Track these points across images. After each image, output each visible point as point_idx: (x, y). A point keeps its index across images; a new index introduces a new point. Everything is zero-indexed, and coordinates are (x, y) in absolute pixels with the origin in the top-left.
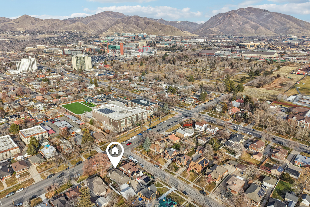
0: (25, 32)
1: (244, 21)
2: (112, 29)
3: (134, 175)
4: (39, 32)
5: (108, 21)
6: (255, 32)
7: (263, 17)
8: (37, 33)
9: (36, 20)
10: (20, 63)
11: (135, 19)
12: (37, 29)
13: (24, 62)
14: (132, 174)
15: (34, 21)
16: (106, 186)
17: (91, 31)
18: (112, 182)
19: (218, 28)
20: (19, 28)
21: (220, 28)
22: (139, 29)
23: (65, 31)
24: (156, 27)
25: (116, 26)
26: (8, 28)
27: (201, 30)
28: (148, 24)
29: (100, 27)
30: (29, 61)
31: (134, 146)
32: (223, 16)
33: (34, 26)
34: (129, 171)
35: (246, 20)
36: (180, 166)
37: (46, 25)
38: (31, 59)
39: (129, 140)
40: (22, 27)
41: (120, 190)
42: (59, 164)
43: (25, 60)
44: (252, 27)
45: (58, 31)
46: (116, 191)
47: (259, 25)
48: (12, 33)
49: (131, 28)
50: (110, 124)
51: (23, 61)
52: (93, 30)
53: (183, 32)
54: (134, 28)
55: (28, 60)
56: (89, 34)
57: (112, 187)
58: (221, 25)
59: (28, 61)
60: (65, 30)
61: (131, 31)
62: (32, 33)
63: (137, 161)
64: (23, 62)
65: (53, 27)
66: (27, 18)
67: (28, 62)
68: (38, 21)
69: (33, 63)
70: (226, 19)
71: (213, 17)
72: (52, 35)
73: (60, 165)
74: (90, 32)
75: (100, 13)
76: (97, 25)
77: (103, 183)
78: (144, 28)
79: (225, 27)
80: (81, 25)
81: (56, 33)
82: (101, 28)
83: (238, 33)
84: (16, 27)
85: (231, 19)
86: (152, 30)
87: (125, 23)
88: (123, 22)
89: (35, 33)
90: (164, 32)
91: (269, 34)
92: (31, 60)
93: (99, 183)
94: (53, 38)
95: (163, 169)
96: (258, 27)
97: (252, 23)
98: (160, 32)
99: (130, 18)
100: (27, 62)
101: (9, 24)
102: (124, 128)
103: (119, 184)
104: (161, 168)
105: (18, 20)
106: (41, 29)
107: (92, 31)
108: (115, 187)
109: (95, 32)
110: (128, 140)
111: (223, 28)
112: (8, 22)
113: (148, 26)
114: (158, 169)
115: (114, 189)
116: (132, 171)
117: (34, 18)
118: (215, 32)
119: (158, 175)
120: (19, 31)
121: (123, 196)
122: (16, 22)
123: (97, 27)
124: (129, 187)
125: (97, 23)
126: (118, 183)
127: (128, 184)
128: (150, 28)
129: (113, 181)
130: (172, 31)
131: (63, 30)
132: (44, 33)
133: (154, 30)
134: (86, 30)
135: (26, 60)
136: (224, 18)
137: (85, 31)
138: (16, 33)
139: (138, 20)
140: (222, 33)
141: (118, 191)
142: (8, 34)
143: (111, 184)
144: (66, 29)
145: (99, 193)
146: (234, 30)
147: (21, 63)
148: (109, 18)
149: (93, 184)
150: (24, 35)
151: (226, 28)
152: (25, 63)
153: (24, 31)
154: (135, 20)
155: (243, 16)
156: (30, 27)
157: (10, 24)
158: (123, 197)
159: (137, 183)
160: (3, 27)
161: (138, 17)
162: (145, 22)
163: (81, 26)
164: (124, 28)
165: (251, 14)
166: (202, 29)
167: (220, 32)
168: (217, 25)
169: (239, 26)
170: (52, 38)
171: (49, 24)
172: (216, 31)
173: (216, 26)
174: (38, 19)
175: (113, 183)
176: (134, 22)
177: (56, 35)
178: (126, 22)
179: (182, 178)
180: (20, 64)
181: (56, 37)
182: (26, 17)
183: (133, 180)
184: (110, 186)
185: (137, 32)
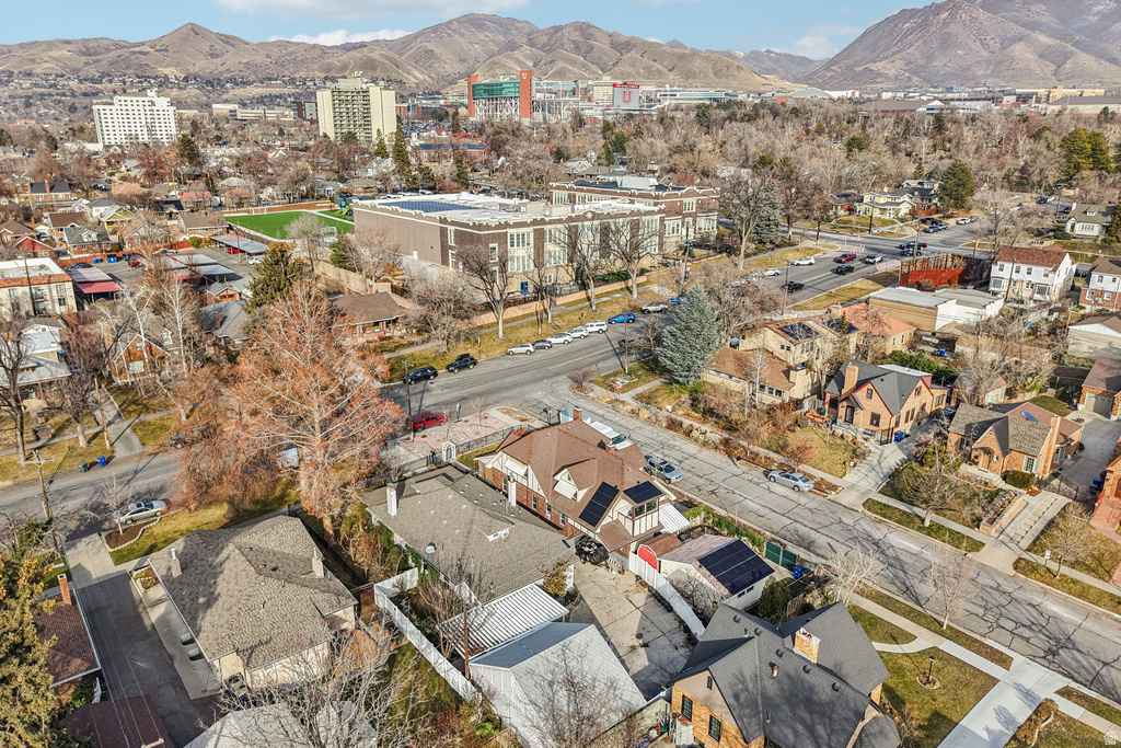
0: (186, 79)
1: (1009, 35)
2: (492, 68)
3: (606, 520)
4: (233, 81)
5: (477, 46)
6: (1056, 73)
7: (1085, 20)
8: (227, 82)
9: (228, 43)
10: (108, 112)
11: (577, 33)
12: (228, 70)
13: (124, 108)
14: (593, 512)
15: (219, 46)
16: (338, 594)
17: (415, 77)
18: (404, 568)
19: (899, 64)
20: (166, 67)
21: (909, 63)
22: (593, 67)
23: (323, 75)
24: (655, 61)
25: (507, 56)
26: (128, 67)
27: (829, 74)
28: (623, 51)
29: (447, 67)
30: (147, 108)
31: (593, 368)
32: (919, 18)
33: (218, 61)
34: (566, 486)
35: (1015, 29)
36: (1002, 485)
37: (260, 59)
38: (155, 99)
39: (554, 340)
40: (177, 65)
41: (476, 649)
42: (54, 436)
43: (129, 103)
44: (1041, 56)
45: (297, 76)
46: (433, 655)
47: (1070, 48)
48: (140, 82)
49: (560, 64)
50: (445, 262)
51: (122, 103)
52: (422, 73)
53: (759, 78)
54: (574, 63)
55: (141, 103)
56: (408, 85)
57: (398, 616)
58: (912, 50)
59: (141, 108)
60: (322, 71)
61: (560, 74)
62: (209, 83)
63: (618, 440)
64: (119, 108)
65: (282, 66)
66: (197, 34)
67: (142, 112)
68: (233, 46)
69: (162, 117)
70: (933, 28)
71: (878, 25)
72: (278, 90)
73: (56, 440)
74: (413, 79)
75: (451, 22)
76: (437, 59)
77: (318, 568)
78: (611, 63)
79: (930, 58)
80: (381, 55)
81: (293, 81)
82: (450, 71)
83: (984, 77)
84: (156, 64)
85: (953, 29)
86: (642, 71)
87: (541, 49)
88: (532, 44)
89: (218, 84)
90: (688, 78)
91: (1116, 80)
92: (153, 104)
93: (271, 567)
94: (280, 96)
95: (850, 498)
96: (1068, 56)
97: (1043, 39)
98: (671, 76)
99: (556, 32)
100: (136, 112)
101: (134, 53)
102: (524, 286)
103: (465, 592)
104: (832, 495)
105: (165, 41)
106: (240, 71)
107: (418, 75)
108: (422, 616)
109: (430, 81)
110: (549, 339)
111: (922, 62)
112: (132, 49)
113: (624, 57)
114: (803, 500)
115: (413, 635)
116: (595, 486)
117: (221, 35)
118: (887, 77)
119: (821, 540)
120: (166, 77)
121: (498, 709)
122: (158, 47)
123: (436, 65)
124: (567, 619)
125: (437, 51)
126: (462, 574)
127: (555, 596)
128: (633, 65)
129: (417, 557)
130: (716, 74)
131: (318, 74)
132: (249, 83)
133: (648, 68)
134: (399, 73)
135: (135, 103)
136: (924, 26)
137: (394, 76)
138: (152, 81)
139: (588, 37)
140: (915, 78)
141: (454, 658)
142: (128, 84)
143: (389, 584)
144: (328, 70)
145: (248, 655)
146: (969, 67)
147: (114, 112)
148: (481, 36)
149: (215, 571)
150: (180, 88)
151: (933, 61)
152: (130, 112)
153: (183, 76)
154: (576, 36)
155: (1002, 17)
156: (203, 66)
157: (138, 55)
158: (499, 725)
159: (641, 598)
160: (112, 64)
161: (589, 26)
162: (614, 45)
163: (378, 58)
164: (535, 65)
165: (1033, 8)
166: (834, 71)
167: (909, 77)
168: (897, 52)
169: (985, 54)
170: (276, 97)
171: (268, 56)
172: (892, 72)
173: (893, 55)
174: (234, 38)
175: (411, 578)
176: (574, 42)
177: (290, 90)
178: (545, 45)
179: (1075, 582)
180: (109, 116)
181: (290, 96)
182: (195, 31)
183: (601, 570)
184: (382, 602)
185: (584, 78)
